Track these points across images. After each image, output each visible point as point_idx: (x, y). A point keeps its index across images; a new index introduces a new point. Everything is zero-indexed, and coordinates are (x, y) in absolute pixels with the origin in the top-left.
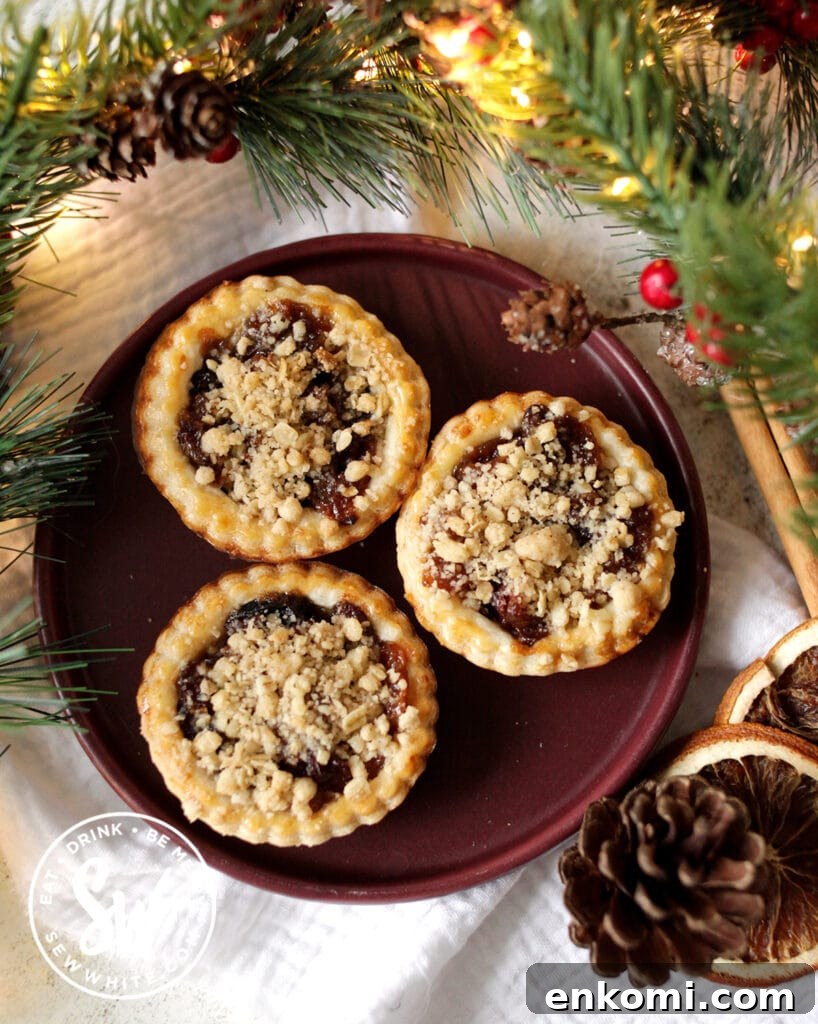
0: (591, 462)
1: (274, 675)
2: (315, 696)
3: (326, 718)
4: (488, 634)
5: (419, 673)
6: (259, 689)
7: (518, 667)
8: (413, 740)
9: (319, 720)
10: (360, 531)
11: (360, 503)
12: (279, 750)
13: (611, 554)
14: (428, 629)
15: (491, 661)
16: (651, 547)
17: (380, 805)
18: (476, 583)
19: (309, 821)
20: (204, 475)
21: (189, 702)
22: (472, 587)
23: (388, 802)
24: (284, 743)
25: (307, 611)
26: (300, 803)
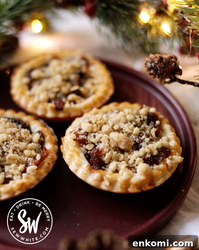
0: (155, 127)
3: (4, 152)
4: (82, 159)
7: (86, 176)
8: (28, 178)
10: (61, 115)
11: (67, 105)
13: (146, 154)
14: (62, 151)
15: (77, 170)
16: (163, 161)
18: (89, 141)
22: (86, 142)
25: (26, 126)
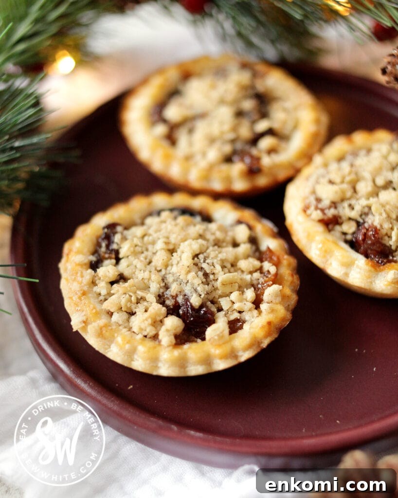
1: (173, 239)
2: (201, 257)
3: (206, 275)
5: (286, 272)
6: (160, 245)
7: (369, 280)
8: (272, 311)
9: (201, 274)
10: (262, 181)
11: (266, 161)
12: (162, 290)
15: (347, 274)
17: (233, 354)
18: (343, 219)
19: (171, 347)
20: (161, 130)
21: (103, 249)
22: (339, 220)
23: (240, 353)
24: (167, 287)
26: (167, 330)
